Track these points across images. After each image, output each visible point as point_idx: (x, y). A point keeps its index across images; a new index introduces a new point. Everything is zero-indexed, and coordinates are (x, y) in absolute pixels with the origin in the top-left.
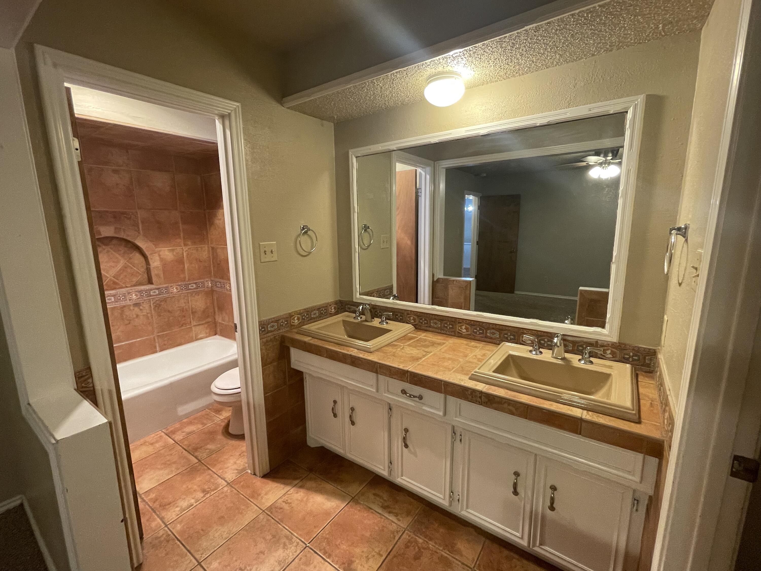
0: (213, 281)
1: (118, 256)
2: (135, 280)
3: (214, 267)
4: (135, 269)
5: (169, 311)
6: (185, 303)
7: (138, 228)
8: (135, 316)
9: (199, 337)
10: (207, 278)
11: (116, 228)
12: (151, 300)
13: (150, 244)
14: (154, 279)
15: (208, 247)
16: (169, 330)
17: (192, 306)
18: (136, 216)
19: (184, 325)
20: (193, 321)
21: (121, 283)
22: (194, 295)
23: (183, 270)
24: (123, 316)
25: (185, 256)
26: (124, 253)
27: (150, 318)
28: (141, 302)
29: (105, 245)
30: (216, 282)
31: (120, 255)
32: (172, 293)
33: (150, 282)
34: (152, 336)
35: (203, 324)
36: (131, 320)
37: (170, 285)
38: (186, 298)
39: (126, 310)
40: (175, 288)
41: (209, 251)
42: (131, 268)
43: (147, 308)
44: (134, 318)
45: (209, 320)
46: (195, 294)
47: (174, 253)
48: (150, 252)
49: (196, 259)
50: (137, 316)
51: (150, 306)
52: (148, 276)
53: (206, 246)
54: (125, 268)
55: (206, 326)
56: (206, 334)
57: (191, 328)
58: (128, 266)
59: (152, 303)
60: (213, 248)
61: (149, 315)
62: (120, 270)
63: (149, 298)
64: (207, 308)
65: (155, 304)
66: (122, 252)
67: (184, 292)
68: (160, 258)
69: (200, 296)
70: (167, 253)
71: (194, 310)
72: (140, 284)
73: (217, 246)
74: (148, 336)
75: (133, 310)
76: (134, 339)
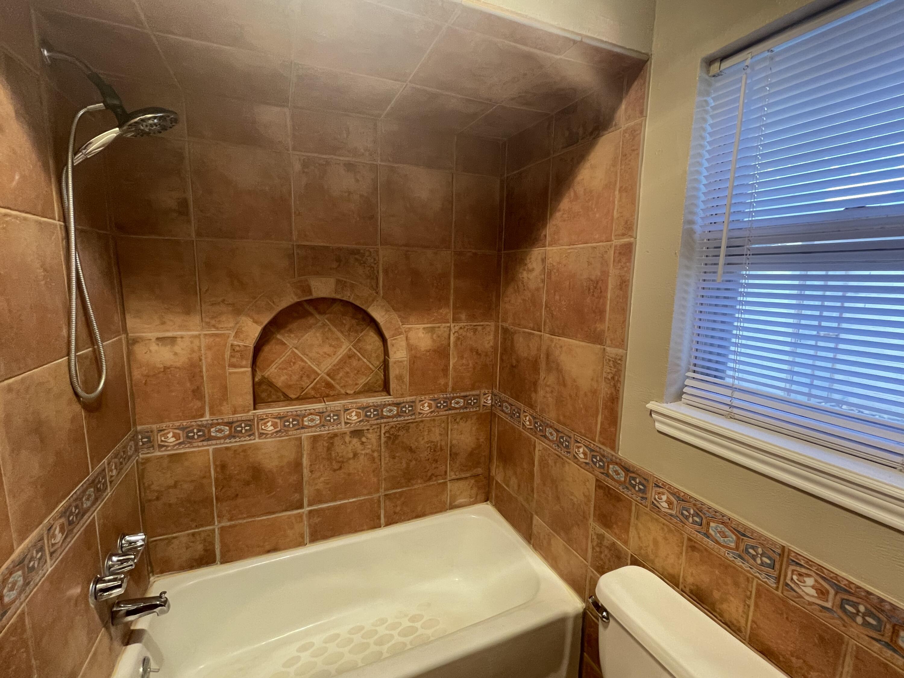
0: (495, 395)
1: (339, 334)
2: (362, 381)
3: (502, 369)
4: (365, 360)
5: (411, 450)
6: (441, 435)
7: (377, 283)
8: (351, 455)
9: (457, 503)
10: (487, 388)
11: (338, 282)
12: (383, 425)
13: (395, 316)
14: (393, 385)
15: (497, 327)
16: (408, 486)
17: (451, 442)
18: (375, 259)
19: (434, 478)
20: (452, 470)
21: (338, 387)
22: (458, 420)
23: (445, 370)
24: (331, 454)
25: (451, 342)
26: (349, 330)
27: (377, 460)
28: (365, 428)
29: (320, 313)
30: (502, 401)
31: (342, 332)
32: (420, 413)
33: (386, 388)
34: (376, 496)
35: (466, 478)
36: (343, 462)
37: (419, 398)
38: (443, 425)
39: (337, 441)
40: (426, 405)
41: (496, 337)
42: (359, 359)
43: (374, 441)
44: (350, 459)
45: (479, 470)
46: (461, 419)
47: (435, 336)
48: (392, 333)
49: (472, 350)
50: (355, 455)
51: (380, 436)
52: (385, 375)
53: (492, 324)
54: (350, 356)
55: (473, 481)
56: (471, 497)
57: (445, 483)
58: (354, 355)
59: (383, 432)
60: (505, 331)
61: (376, 454)
62: (341, 360)
63: (379, 421)
64: (479, 446)
65: (387, 435)
66: (347, 327)
67: (441, 413)
68: (408, 345)
69: (469, 422)
70: (421, 334)
71: (454, 451)
72: (368, 390)
73: (516, 328)
74: (370, 493)
75: (350, 442)
76: (344, 499)
